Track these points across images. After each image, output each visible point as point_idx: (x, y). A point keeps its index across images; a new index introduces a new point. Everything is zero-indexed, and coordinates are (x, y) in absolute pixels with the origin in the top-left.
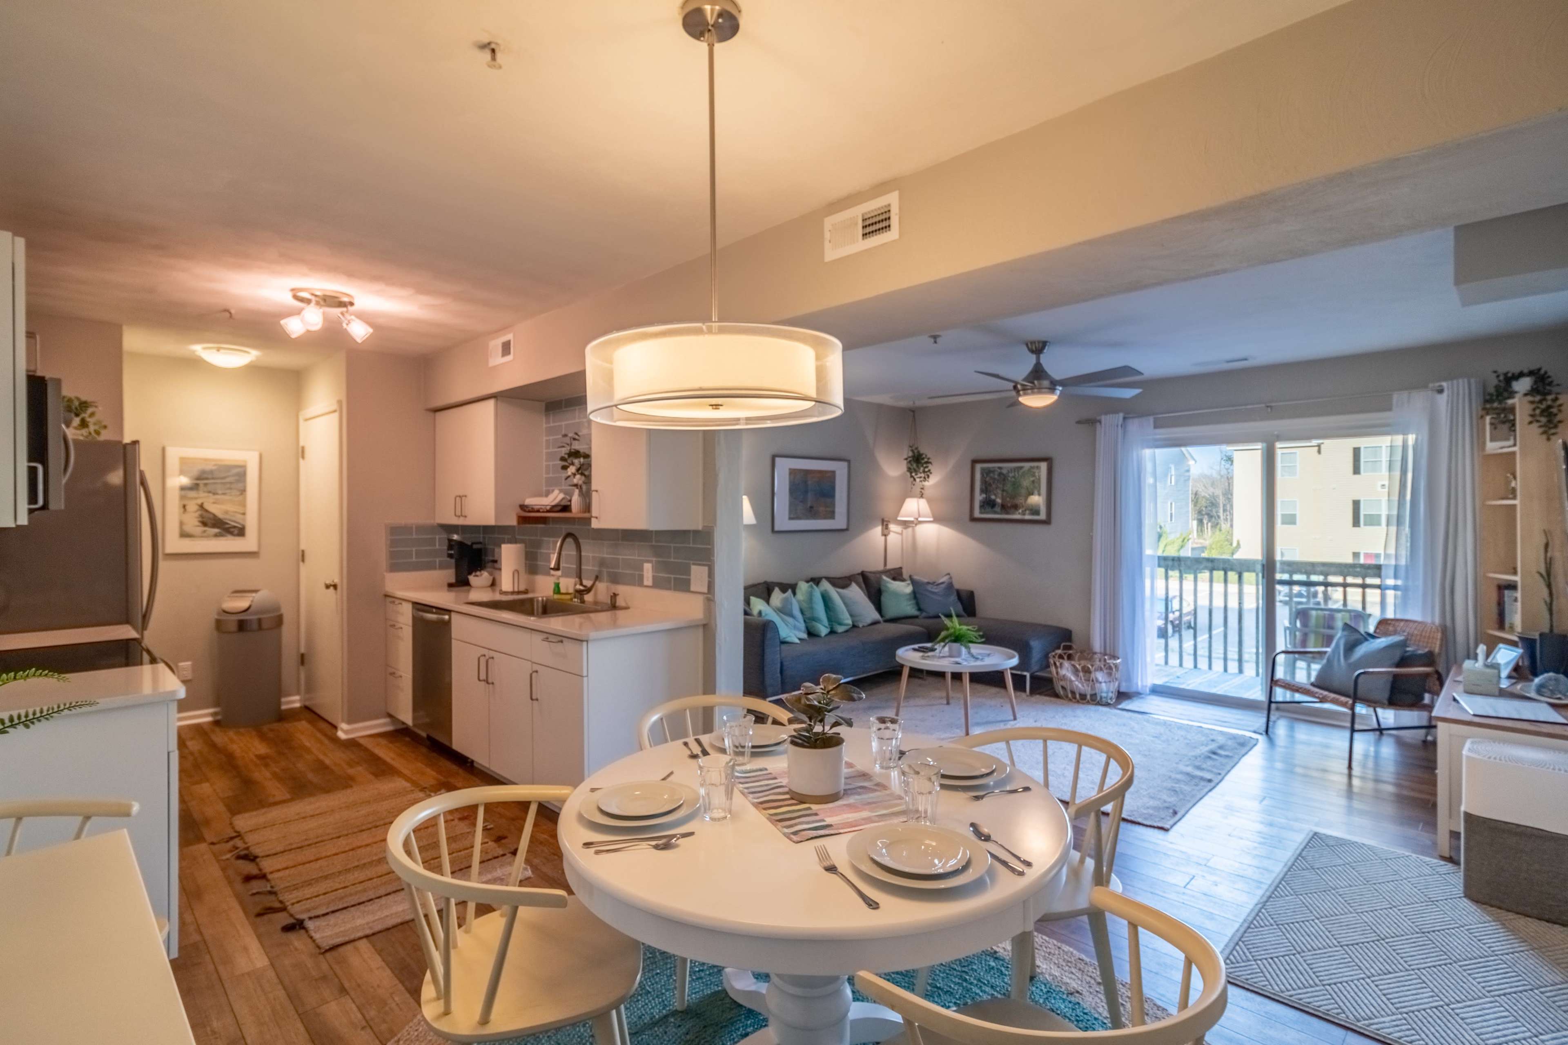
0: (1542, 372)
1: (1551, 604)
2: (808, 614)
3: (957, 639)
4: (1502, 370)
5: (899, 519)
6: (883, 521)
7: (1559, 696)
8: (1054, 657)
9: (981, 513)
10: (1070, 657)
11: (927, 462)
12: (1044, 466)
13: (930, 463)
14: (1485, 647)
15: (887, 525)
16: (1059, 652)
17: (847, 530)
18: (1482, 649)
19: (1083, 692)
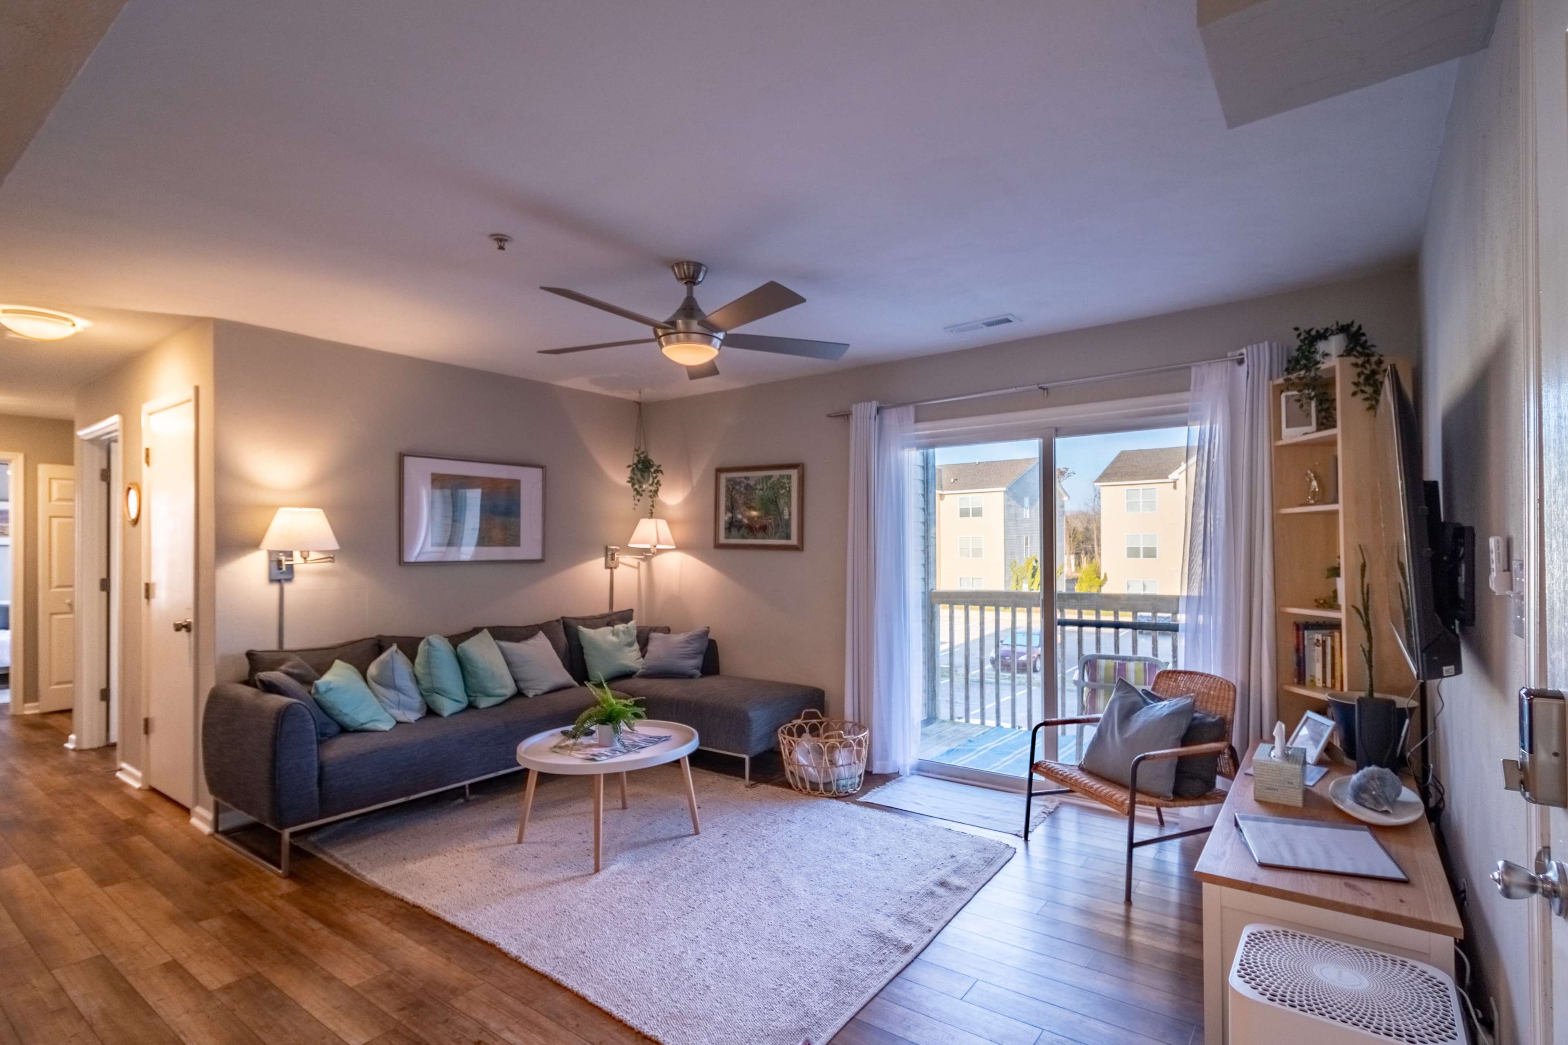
0: (1354, 329)
1: (1370, 651)
2: (425, 684)
3: (610, 719)
4: (1304, 327)
5: (630, 545)
6: (607, 549)
7: (1385, 808)
8: (783, 732)
9: (727, 537)
10: (814, 730)
11: (657, 471)
12: (794, 473)
13: (662, 472)
14: (1283, 726)
15: (613, 555)
16: (799, 722)
17: (541, 561)
18: (1280, 728)
19: (814, 780)
